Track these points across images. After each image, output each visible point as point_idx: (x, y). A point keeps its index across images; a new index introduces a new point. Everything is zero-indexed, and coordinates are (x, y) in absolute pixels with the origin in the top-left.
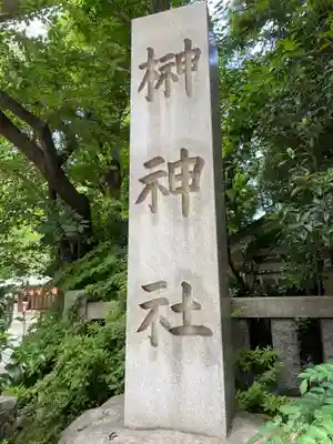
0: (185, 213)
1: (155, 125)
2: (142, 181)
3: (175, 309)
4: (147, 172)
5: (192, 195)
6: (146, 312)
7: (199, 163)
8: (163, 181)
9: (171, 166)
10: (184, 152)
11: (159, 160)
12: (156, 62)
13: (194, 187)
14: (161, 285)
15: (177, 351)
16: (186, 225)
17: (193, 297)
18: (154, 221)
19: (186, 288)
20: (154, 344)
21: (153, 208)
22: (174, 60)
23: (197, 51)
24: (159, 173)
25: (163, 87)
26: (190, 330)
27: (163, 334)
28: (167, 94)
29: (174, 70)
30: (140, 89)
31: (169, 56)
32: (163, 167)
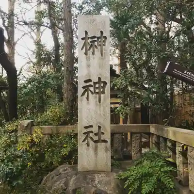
0: (99, 102)
1: (89, 66)
2: (83, 87)
3: (96, 134)
4: (85, 84)
5: (102, 95)
6: (86, 135)
7: (105, 83)
9: (95, 83)
11: (90, 80)
12: (89, 38)
13: (103, 92)
14: (91, 126)
15: (96, 149)
17: (102, 130)
18: (88, 103)
19: (99, 127)
20: (88, 145)
21: (88, 99)
22: (96, 39)
23: (105, 37)
25: (91, 50)
26: (100, 141)
27: (91, 143)
28: (93, 53)
29: (96, 43)
30: (82, 49)
31: (94, 37)
32: (92, 83)
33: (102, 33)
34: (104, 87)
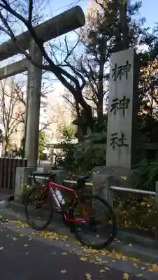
0: (124, 114)
2: (112, 105)
3: (120, 140)
4: (114, 103)
5: (126, 110)
6: (112, 141)
7: (129, 100)
8: (118, 106)
9: (121, 101)
10: (124, 97)
11: (117, 99)
12: (118, 68)
13: (127, 107)
14: (116, 134)
15: (120, 151)
16: (124, 118)
17: (125, 137)
18: (115, 117)
19: (123, 135)
20: (114, 147)
21: (115, 113)
23: (130, 65)
24: (117, 103)
26: (124, 145)
27: (116, 146)
28: (120, 79)
29: (123, 71)
31: (121, 67)
32: (118, 101)
33: (127, 62)
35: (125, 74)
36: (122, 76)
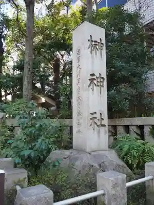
0: (101, 94)
1: (93, 62)
2: (90, 80)
3: (98, 120)
4: (91, 77)
6: (92, 121)
7: (103, 79)
8: (95, 82)
9: (97, 78)
10: (100, 74)
11: (94, 75)
12: (93, 41)
13: (103, 86)
14: (96, 113)
16: (101, 97)
17: (102, 117)
18: (93, 94)
19: (101, 114)
20: (94, 129)
21: (93, 90)
22: (97, 43)
23: (103, 44)
24: (94, 79)
25: (94, 51)
27: (96, 127)
28: (96, 54)
29: (97, 47)
30: (89, 48)
33: (101, 40)
34: (103, 82)
35: (99, 50)
36: (97, 52)
